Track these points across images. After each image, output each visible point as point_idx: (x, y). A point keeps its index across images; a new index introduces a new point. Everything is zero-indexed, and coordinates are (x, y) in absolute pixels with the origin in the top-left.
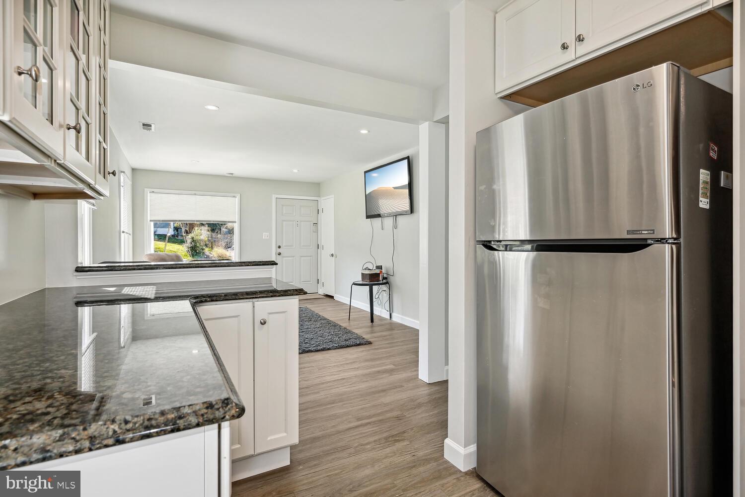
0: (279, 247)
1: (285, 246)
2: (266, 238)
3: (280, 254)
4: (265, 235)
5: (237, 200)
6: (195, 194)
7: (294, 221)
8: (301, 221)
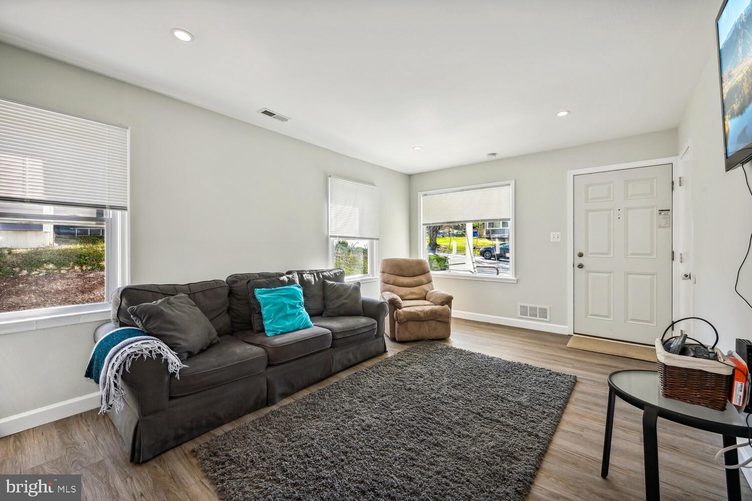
0: (581, 255)
1: (592, 253)
2: (556, 240)
3: (581, 266)
4: (554, 236)
5: (511, 189)
6: (463, 190)
7: (610, 210)
8: (628, 209)
